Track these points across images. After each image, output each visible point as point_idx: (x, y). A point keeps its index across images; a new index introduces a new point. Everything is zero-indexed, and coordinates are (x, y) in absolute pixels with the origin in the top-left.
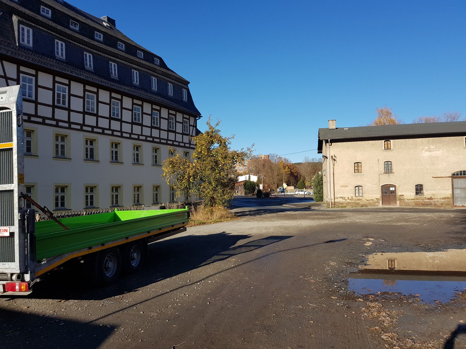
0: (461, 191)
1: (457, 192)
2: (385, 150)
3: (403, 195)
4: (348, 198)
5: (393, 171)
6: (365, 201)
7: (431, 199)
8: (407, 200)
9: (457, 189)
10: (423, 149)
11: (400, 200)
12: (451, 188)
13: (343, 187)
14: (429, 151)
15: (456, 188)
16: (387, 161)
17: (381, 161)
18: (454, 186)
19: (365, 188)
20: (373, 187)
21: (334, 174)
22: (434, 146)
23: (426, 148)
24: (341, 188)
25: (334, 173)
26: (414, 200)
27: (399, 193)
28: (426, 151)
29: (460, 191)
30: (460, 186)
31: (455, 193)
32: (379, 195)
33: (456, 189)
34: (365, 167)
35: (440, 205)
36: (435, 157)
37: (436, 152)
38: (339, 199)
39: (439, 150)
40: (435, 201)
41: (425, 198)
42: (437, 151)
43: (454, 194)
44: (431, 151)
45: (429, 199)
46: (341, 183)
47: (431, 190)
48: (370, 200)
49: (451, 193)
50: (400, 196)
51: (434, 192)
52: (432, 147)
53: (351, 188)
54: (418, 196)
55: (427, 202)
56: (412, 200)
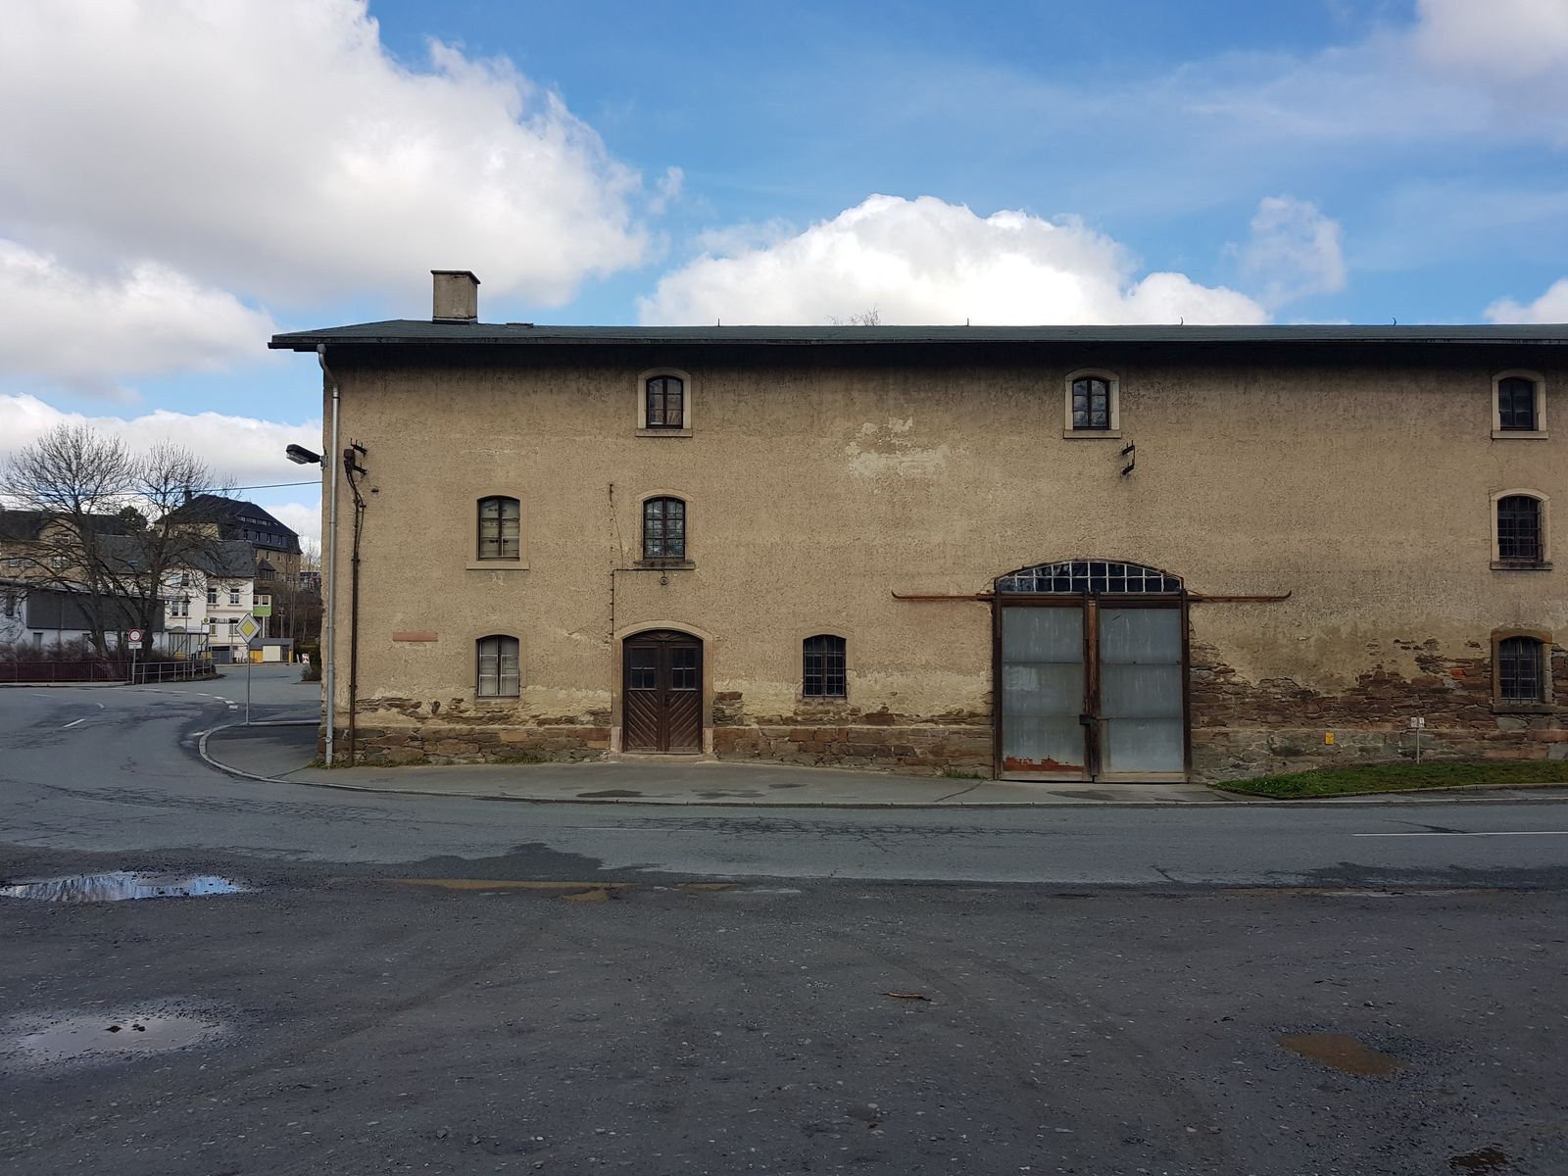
0: (1040, 680)
1: (1021, 681)
2: (651, 433)
3: (737, 696)
4: (437, 705)
5: (691, 553)
6: (532, 725)
7: (882, 717)
8: (760, 721)
9: (1021, 669)
10: (848, 437)
11: (720, 718)
12: (988, 664)
13: (406, 645)
14: (880, 450)
15: (1014, 663)
16: (660, 492)
17: (626, 496)
18: (1008, 650)
19: (531, 651)
20: (577, 643)
21: (356, 561)
22: (910, 422)
23: (869, 428)
24: (398, 645)
25: (356, 554)
26: (796, 722)
27: (716, 683)
28: (869, 445)
29: (1034, 676)
30: (1035, 650)
31: (1007, 688)
32: (604, 694)
33: (1016, 669)
34: (533, 530)
35: (930, 757)
36: (911, 483)
37: (920, 456)
38: (381, 711)
39: (933, 447)
40: (901, 733)
41: (855, 712)
42: (925, 448)
43: (1006, 697)
44: (890, 449)
45: (870, 718)
46: (399, 616)
47: (883, 667)
48: (558, 721)
49: (988, 687)
50: (722, 697)
51: (897, 680)
52: (899, 426)
53: (455, 647)
54: (816, 704)
55: (860, 735)
56: (786, 721)
